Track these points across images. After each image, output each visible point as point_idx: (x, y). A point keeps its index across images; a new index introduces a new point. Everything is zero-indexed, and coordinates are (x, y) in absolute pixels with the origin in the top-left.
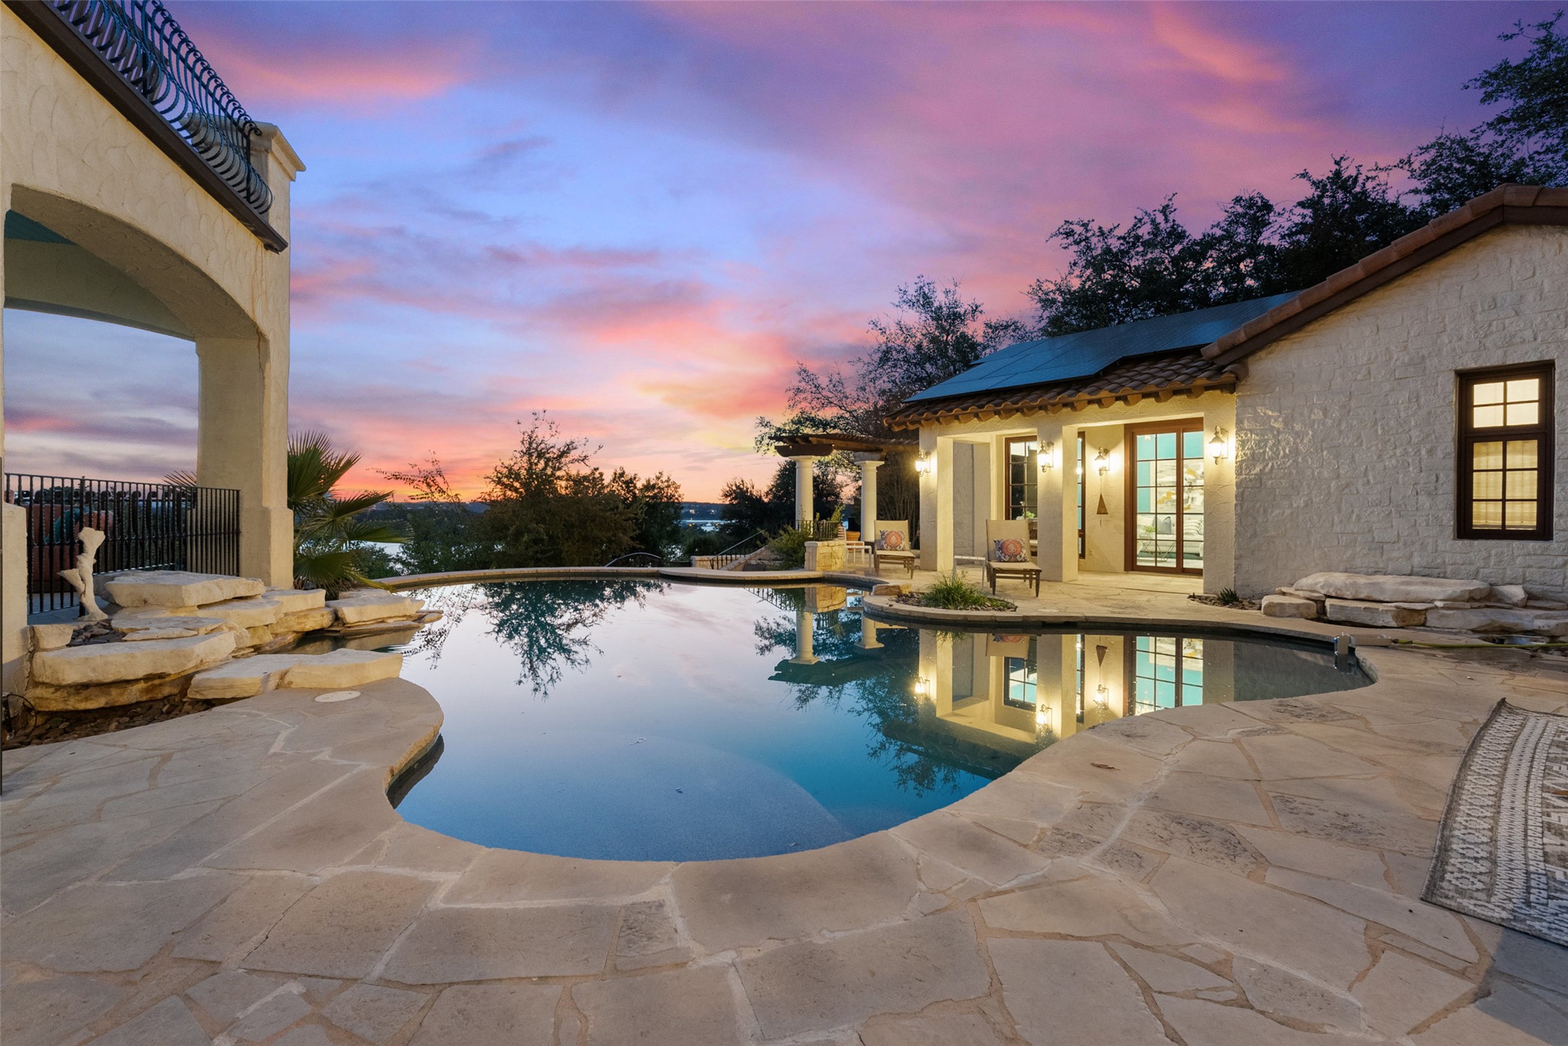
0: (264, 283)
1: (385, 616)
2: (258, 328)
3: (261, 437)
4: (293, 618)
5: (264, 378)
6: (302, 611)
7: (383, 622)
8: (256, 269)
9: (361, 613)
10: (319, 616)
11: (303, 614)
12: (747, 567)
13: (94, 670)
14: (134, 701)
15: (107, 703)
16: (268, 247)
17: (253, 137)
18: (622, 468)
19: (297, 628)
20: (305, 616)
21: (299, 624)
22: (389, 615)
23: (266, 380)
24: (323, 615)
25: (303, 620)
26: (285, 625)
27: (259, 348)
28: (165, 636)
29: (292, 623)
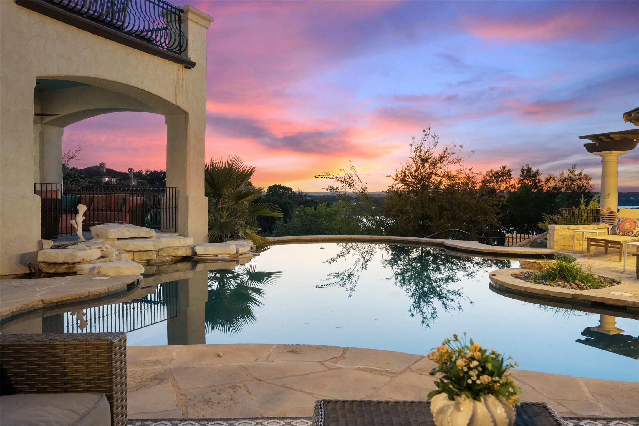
0: (184, 86)
1: (219, 253)
2: (181, 108)
3: (186, 162)
4: (171, 249)
5: (187, 132)
6: (175, 247)
7: (217, 256)
8: (178, 79)
9: (206, 250)
10: (184, 249)
11: (176, 248)
12: (533, 245)
13: (46, 257)
14: (63, 272)
15: (55, 271)
16: (186, 67)
17: (181, 14)
18: (528, 165)
19: (173, 254)
20: (177, 249)
21: (174, 252)
22: (221, 253)
23: (188, 133)
24: (187, 249)
25: (176, 251)
26: (167, 252)
27: (185, 117)
28: (79, 248)
29: (171, 252)
